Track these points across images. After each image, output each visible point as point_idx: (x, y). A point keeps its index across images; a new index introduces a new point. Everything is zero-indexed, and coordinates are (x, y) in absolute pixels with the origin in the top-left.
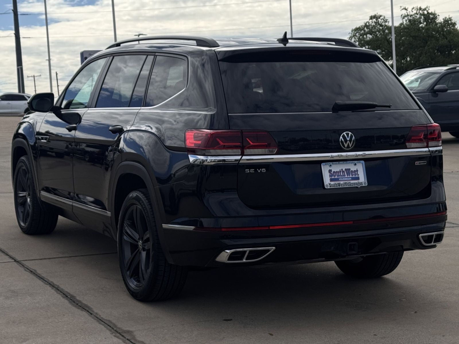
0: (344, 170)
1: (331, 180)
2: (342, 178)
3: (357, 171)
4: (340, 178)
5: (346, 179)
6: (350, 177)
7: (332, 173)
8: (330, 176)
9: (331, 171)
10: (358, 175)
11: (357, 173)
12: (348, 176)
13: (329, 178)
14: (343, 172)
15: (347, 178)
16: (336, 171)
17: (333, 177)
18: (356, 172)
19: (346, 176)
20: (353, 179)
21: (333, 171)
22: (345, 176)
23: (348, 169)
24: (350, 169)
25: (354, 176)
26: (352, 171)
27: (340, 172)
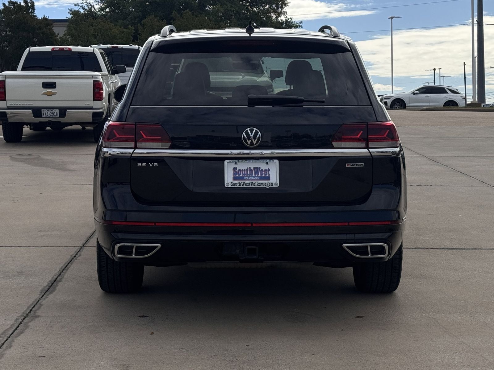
0: (252, 168)
1: (235, 179)
2: (248, 177)
3: (269, 170)
4: (246, 177)
5: (252, 178)
6: (258, 177)
7: (237, 171)
8: (234, 174)
9: (237, 169)
10: (270, 175)
11: (269, 172)
12: (257, 176)
13: (233, 176)
14: (251, 170)
15: (255, 177)
16: (242, 170)
17: (237, 176)
18: (267, 172)
19: (254, 175)
20: (261, 179)
21: (238, 169)
22: (252, 174)
23: (257, 168)
24: (260, 168)
25: (263, 176)
26: (262, 170)
27: (247, 170)
